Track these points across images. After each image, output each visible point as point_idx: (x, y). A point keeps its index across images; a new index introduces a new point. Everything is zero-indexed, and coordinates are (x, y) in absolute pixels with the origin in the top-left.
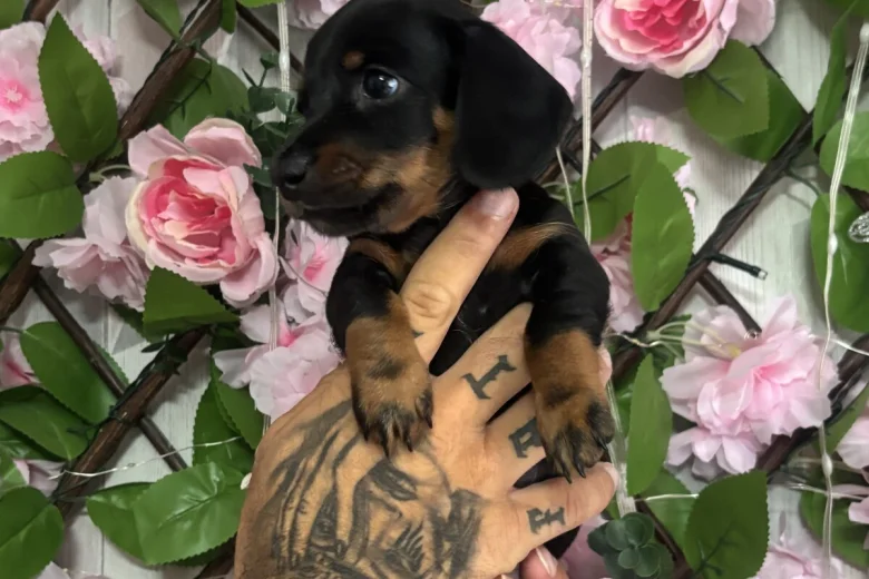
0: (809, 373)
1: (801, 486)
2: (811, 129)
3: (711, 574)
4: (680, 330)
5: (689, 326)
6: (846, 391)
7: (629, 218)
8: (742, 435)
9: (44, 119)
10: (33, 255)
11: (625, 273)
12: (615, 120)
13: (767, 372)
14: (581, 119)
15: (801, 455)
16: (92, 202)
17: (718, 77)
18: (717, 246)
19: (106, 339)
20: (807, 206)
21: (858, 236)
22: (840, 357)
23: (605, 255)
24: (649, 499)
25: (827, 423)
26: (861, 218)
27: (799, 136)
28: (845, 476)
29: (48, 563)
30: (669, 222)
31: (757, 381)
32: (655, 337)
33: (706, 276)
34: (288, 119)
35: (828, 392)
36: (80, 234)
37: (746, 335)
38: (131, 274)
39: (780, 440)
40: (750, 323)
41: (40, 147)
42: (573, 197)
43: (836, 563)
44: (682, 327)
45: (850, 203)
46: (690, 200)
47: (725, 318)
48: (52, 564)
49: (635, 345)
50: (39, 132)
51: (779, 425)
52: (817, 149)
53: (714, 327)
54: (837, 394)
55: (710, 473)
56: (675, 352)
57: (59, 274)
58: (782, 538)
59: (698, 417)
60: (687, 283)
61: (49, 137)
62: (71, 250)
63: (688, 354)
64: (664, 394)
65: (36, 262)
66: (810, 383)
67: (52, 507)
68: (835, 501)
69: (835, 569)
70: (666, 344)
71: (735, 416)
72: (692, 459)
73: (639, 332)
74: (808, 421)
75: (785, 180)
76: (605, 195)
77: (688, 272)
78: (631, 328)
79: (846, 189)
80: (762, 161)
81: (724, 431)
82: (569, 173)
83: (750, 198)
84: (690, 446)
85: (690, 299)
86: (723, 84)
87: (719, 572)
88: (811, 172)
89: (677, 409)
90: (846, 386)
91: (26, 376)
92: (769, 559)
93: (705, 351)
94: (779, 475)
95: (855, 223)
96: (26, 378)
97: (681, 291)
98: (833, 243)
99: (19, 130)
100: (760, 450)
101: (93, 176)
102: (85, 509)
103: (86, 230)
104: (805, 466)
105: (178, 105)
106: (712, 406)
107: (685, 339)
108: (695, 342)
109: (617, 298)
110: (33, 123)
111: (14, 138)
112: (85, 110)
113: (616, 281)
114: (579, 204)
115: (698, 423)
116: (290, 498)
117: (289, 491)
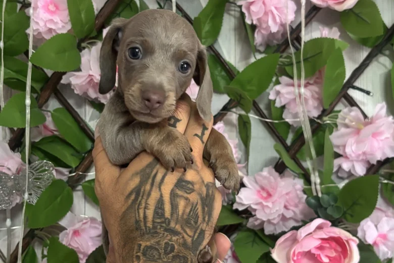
0: (391, 135)
1: (386, 181)
3: (348, 217)
4: (336, 117)
5: (340, 115)
8: (362, 160)
9: (67, 18)
10: (61, 78)
11: (316, 93)
13: (375, 135)
15: (385, 169)
16: (83, 56)
17: (357, 11)
18: (352, 81)
19: (85, 116)
23: (308, 85)
30: (337, 72)
32: (327, 120)
33: (346, 95)
36: (79, 70)
39: (379, 162)
41: (65, 31)
42: (296, 60)
44: (337, 116)
47: (355, 112)
48: (70, 212)
49: (318, 123)
50: (63, 24)
51: (379, 156)
53: (351, 116)
55: (346, 176)
56: (333, 126)
57: (72, 87)
59: (345, 153)
60: (338, 98)
61: (69, 27)
62: (77, 77)
63: (339, 127)
64: (331, 143)
65: (62, 82)
66: (391, 139)
67: (69, 188)
70: (330, 122)
71: (360, 152)
73: (320, 117)
74: (391, 155)
75: (380, 55)
76: (309, 60)
77: (340, 93)
78: (316, 115)
80: (369, 47)
81: (355, 159)
83: (365, 63)
84: (340, 165)
86: (360, 15)
87: (352, 216)
89: (336, 150)
96: (52, 132)
99: (56, 23)
100: (368, 166)
101: (83, 45)
103: (82, 68)
105: (117, 14)
106: (352, 149)
107: (339, 121)
108: (343, 122)
109: (312, 103)
110: (61, 20)
111: (53, 27)
112: (83, 16)
113: (313, 96)
114: (298, 63)
115: (344, 155)
116: (140, 204)
117: (138, 201)
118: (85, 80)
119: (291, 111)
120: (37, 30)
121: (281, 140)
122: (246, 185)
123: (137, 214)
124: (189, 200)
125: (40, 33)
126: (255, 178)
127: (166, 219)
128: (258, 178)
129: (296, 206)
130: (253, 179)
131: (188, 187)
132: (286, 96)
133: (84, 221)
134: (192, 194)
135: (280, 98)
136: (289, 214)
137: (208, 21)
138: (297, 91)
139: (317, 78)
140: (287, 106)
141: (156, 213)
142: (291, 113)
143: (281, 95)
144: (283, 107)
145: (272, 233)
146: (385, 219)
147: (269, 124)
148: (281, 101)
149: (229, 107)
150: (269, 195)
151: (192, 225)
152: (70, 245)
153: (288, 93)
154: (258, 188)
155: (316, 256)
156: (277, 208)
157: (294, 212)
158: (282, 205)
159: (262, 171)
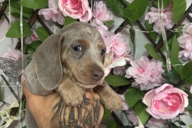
5: (184, 27)
7: (172, 3)
10: (38, 12)
11: (171, 16)
23: (166, 11)
24: (173, 65)
30: (181, 4)
32: (176, 30)
33: (188, 16)
38: (59, 16)
44: (182, 27)
49: (172, 32)
56: (180, 33)
57: (44, 17)
59: (185, 48)
60: (184, 17)
62: (46, 11)
63: (183, 34)
64: (178, 43)
70: (178, 31)
72: (183, 56)
73: (173, 29)
77: (184, 15)
78: (171, 28)
81: (191, 51)
84: (183, 54)
87: (188, 81)
89: (180, 46)
91: (37, 38)
93: (187, 33)
97: (182, 19)
103: (49, 6)
106: (189, 46)
107: (183, 30)
108: (185, 31)
109: (168, 21)
113: (168, 17)
115: (185, 49)
116: (61, 112)
117: (60, 111)
118: (49, 13)
121: (152, 41)
122: (132, 65)
123: (60, 118)
124: (87, 109)
127: (75, 120)
128: (138, 62)
129: (157, 76)
130: (136, 62)
131: (87, 102)
132: (154, 18)
134: (88, 105)
135: (151, 19)
136: (153, 80)
138: (159, 15)
139: (171, 7)
140: (155, 23)
141: (70, 117)
142: (157, 27)
144: (153, 24)
145: (144, 90)
147: (146, 33)
148: (151, 20)
149: (124, 24)
150: (144, 71)
151: (89, 123)
153: (155, 16)
154: (138, 67)
155: (165, 102)
156: (146, 78)
157: (156, 79)
158: (149, 76)
159: (140, 58)
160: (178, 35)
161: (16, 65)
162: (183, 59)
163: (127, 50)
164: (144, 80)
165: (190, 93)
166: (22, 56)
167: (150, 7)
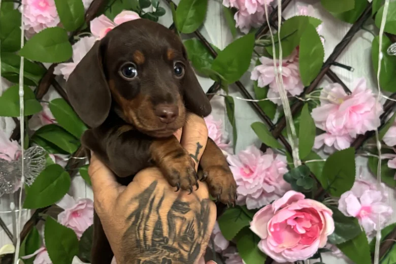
0: (372, 109)
1: (369, 154)
2: (371, 10)
3: (332, 190)
4: (318, 94)
5: (322, 92)
6: (386, 116)
7: (298, 48)
8: (345, 135)
9: (55, 13)
10: (53, 70)
11: (295, 70)
12: (291, 8)
13: (354, 109)
14: (277, 7)
15: (368, 143)
16: (75, 48)
18: (333, 59)
20: (369, 41)
21: (391, 53)
22: (384, 102)
23: (288, 64)
24: (306, 162)
25: (379, 128)
26: (392, 45)
27: (366, 13)
28: (386, 150)
29: (65, 194)
30: (314, 49)
31: (350, 113)
32: (308, 97)
33: (329, 72)
34: (157, 10)
35: (379, 116)
36: (71, 61)
37: (346, 95)
39: (360, 136)
40: (347, 90)
41: (54, 25)
42: (274, 40)
43: (383, 185)
44: (320, 92)
45: (388, 40)
46: (323, 40)
47: (337, 88)
48: (67, 194)
49: (300, 101)
50: (54, 19)
51: (359, 130)
52: (374, 17)
53: (333, 92)
54: (383, 117)
55: (331, 151)
56: (316, 103)
57: (64, 78)
58: (361, 176)
59: (326, 128)
60: (321, 74)
61: (58, 21)
62: (67, 68)
63: (322, 103)
64: (313, 119)
65: (55, 73)
66: (372, 113)
67: (66, 172)
68: (382, 160)
69: (382, 187)
70: (313, 99)
71: (341, 127)
72: (324, 146)
73: (302, 95)
74: (371, 128)
75: (361, 31)
76: (288, 38)
77: (322, 70)
78: (299, 94)
79: (385, 33)
80: (351, 24)
81: (337, 134)
82: (272, 30)
83: (347, 38)
84: (323, 140)
85: (323, 81)
87: (335, 190)
88: (371, 27)
89: (318, 126)
90: (386, 114)
91: (51, 120)
92: (355, 184)
93: (328, 102)
94: (359, 151)
95: (390, 47)
97: (319, 77)
98: (381, 56)
99: (46, 18)
100: (352, 141)
101: (76, 37)
102: (79, 173)
103: (74, 59)
104: (370, 148)
105: (109, 7)
106: (332, 124)
107: (321, 97)
108: (325, 98)
109: (293, 81)
110: (51, 15)
111: (43, 22)
112: (72, 10)
113: (292, 74)
114: (277, 43)
115: (327, 131)
116: (140, 225)
119: (274, 90)
120: (29, 25)
121: (266, 119)
122: (230, 164)
123: (137, 234)
124: (186, 219)
125: (32, 29)
126: (239, 157)
127: (164, 238)
128: (242, 156)
129: (277, 182)
130: (237, 158)
131: (184, 208)
132: (266, 76)
133: (80, 202)
134: (188, 213)
135: (262, 78)
136: (269, 189)
137: (192, 7)
138: (276, 70)
139: (296, 56)
140: (270, 86)
142: (274, 92)
143: (262, 75)
144: (267, 87)
145: (254, 208)
146: (367, 191)
147: (255, 104)
148: (263, 81)
149: (214, 89)
150: (252, 172)
151: (189, 241)
152: (68, 225)
153: (268, 73)
154: (242, 166)
155: (292, 227)
156: (257, 184)
157: (275, 187)
158: (262, 181)
159: (245, 149)
160: (312, 105)
161: (10, 170)
162: (325, 151)
163: (220, 135)
164: (254, 188)
165: (338, 210)
166: (21, 151)
167: (259, 56)
